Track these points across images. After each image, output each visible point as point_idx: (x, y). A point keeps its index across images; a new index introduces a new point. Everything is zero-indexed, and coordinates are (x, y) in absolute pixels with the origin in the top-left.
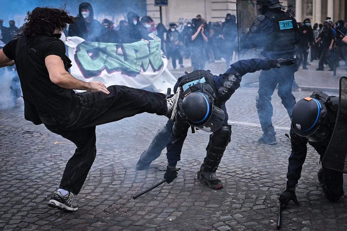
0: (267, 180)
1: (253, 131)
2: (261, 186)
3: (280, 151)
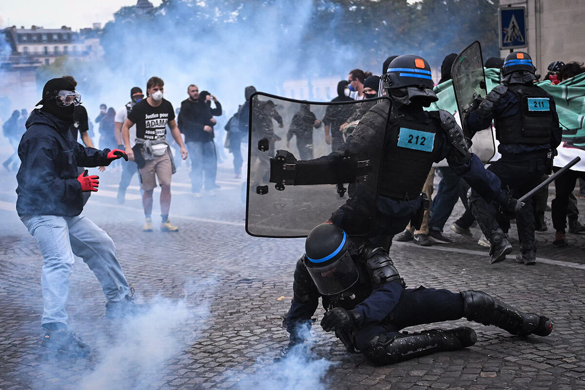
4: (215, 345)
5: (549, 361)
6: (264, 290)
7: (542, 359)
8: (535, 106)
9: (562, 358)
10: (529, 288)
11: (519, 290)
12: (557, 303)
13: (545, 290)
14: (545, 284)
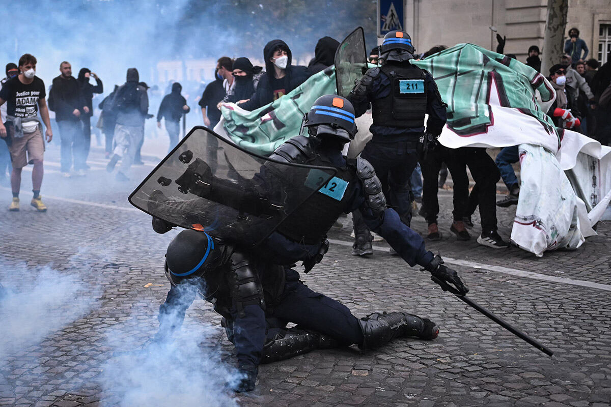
0: (492, 380)
1: (512, 286)
2: (474, 388)
3: (548, 327)
4: (79, 332)
5: (423, 361)
6: (132, 276)
7: (415, 358)
8: (408, 88)
9: (436, 358)
10: (403, 282)
11: (393, 285)
12: (431, 299)
13: (419, 285)
14: (419, 279)
